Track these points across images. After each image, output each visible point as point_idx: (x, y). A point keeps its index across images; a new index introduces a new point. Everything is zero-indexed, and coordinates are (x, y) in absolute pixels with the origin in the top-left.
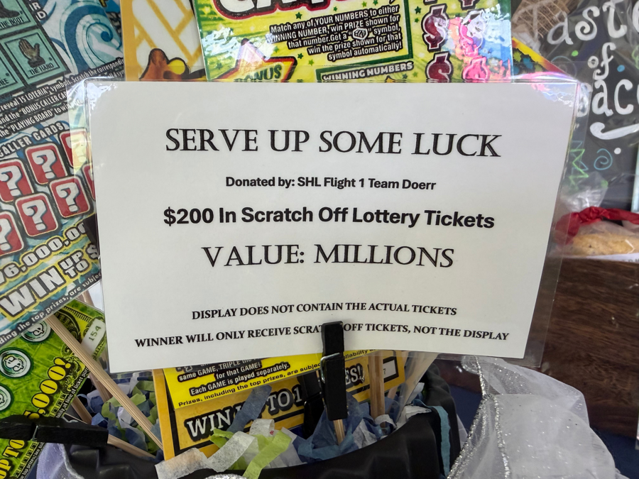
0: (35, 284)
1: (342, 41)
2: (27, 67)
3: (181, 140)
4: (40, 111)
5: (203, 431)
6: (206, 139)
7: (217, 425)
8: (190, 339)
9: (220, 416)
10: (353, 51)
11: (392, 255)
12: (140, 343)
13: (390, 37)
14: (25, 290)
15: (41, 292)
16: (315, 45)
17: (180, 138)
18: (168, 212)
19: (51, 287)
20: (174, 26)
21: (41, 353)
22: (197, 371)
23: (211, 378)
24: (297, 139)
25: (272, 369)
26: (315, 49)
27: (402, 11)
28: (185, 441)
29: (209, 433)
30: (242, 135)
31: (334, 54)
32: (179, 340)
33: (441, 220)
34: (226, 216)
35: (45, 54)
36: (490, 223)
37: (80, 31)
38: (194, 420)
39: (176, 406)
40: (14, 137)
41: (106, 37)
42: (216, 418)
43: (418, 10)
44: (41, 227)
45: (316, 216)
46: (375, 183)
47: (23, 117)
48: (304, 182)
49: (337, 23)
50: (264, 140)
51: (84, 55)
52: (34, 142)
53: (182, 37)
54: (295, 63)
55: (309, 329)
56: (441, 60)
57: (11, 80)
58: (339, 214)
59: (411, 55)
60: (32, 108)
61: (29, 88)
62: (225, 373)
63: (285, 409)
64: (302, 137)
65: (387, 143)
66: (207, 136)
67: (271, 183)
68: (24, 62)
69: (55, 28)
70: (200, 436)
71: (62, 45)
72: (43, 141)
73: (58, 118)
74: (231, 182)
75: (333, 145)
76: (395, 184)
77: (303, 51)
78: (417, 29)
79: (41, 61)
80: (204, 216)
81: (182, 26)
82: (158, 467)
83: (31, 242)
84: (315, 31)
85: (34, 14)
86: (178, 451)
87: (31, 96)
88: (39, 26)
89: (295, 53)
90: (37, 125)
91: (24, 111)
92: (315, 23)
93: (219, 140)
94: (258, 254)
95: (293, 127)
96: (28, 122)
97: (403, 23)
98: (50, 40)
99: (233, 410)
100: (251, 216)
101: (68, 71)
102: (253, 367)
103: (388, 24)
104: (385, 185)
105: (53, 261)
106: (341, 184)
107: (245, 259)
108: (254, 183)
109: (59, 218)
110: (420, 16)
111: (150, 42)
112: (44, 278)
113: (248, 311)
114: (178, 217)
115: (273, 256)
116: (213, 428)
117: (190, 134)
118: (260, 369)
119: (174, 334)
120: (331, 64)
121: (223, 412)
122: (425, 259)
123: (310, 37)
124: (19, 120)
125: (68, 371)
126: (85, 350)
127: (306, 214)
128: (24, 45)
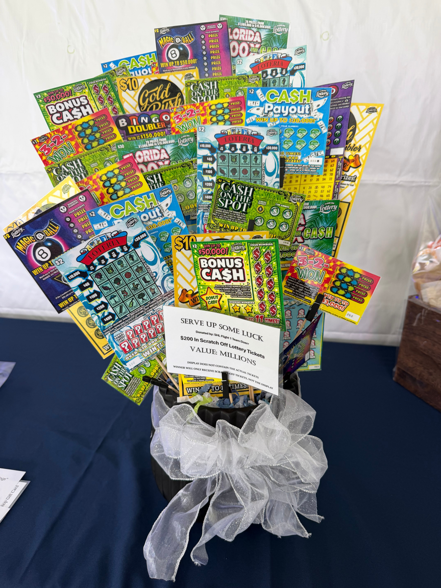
0: (150, 350)
1: (234, 292)
2: (151, 295)
3: (185, 321)
4: (154, 306)
5: (191, 392)
6: (191, 322)
7: (195, 391)
8: (187, 368)
9: (196, 389)
10: (238, 296)
11: (240, 358)
12: (174, 367)
13: (248, 294)
14: (148, 351)
15: (152, 352)
16: (227, 292)
17: (184, 320)
18: (182, 337)
19: (154, 351)
20: (189, 281)
21: (153, 363)
22: (189, 376)
23: (193, 379)
24: (214, 325)
25: (209, 380)
26: (227, 293)
27: (251, 288)
28: (186, 393)
29: (192, 392)
30: (199, 322)
31: (232, 296)
32: (184, 368)
33: (252, 353)
34: (196, 340)
35: (156, 291)
36: (263, 357)
37: (165, 282)
38: (189, 388)
39: (184, 384)
40: (148, 313)
41: (172, 282)
42: (195, 389)
43: (256, 288)
44: (152, 336)
45: (220, 344)
46: (234, 339)
47: (150, 308)
48: (216, 335)
49: (233, 288)
50: (205, 324)
51: (166, 288)
52: (152, 314)
53: (192, 284)
54: (222, 296)
55: (219, 372)
56: (263, 303)
57: (147, 299)
58: (226, 344)
59: (254, 300)
60: (152, 306)
61: (152, 300)
62: (197, 379)
63: (217, 391)
64: (215, 324)
65: (236, 331)
66: (191, 321)
67: (207, 334)
68: (151, 294)
69: (158, 283)
70: (190, 393)
71: (160, 287)
72: (154, 314)
73: (158, 307)
74: (197, 332)
75: (223, 328)
76: (239, 341)
77: (224, 293)
78: (255, 294)
79: (155, 292)
80: (191, 339)
81: (192, 281)
82: (178, 398)
83: (150, 340)
84: (227, 289)
85: (154, 280)
86: (183, 395)
87: (152, 302)
88: (155, 283)
89: (222, 293)
90: (153, 310)
91: (150, 307)
92: (227, 286)
93: (194, 322)
94: (205, 350)
95: (212, 322)
96: (151, 309)
97: (251, 291)
98: (157, 286)
99: (200, 388)
100: (202, 341)
101: (161, 294)
102: (205, 379)
103: (247, 290)
104: (236, 340)
105: (155, 344)
106: (226, 337)
107: (201, 351)
108: (203, 333)
109: (157, 333)
110: (256, 290)
111: (182, 287)
112: (153, 348)
113: (202, 364)
114: (184, 338)
115: (209, 351)
116: (194, 391)
117: (187, 320)
118: (206, 379)
119: (183, 366)
120: (231, 298)
121: (197, 388)
122: (249, 361)
123: (226, 290)
124: (149, 309)
125: (159, 368)
126: (163, 364)
127: (217, 343)
128: (151, 289)
